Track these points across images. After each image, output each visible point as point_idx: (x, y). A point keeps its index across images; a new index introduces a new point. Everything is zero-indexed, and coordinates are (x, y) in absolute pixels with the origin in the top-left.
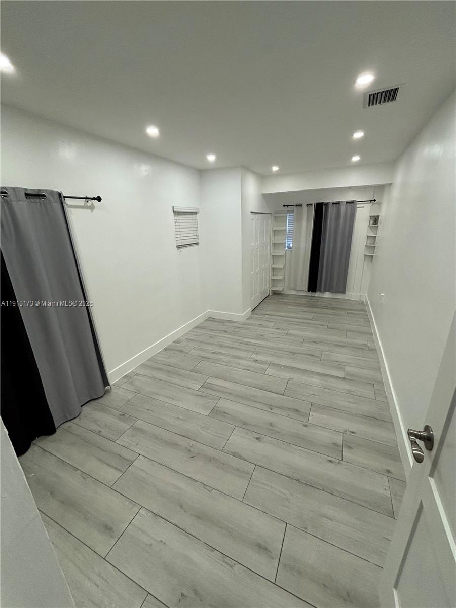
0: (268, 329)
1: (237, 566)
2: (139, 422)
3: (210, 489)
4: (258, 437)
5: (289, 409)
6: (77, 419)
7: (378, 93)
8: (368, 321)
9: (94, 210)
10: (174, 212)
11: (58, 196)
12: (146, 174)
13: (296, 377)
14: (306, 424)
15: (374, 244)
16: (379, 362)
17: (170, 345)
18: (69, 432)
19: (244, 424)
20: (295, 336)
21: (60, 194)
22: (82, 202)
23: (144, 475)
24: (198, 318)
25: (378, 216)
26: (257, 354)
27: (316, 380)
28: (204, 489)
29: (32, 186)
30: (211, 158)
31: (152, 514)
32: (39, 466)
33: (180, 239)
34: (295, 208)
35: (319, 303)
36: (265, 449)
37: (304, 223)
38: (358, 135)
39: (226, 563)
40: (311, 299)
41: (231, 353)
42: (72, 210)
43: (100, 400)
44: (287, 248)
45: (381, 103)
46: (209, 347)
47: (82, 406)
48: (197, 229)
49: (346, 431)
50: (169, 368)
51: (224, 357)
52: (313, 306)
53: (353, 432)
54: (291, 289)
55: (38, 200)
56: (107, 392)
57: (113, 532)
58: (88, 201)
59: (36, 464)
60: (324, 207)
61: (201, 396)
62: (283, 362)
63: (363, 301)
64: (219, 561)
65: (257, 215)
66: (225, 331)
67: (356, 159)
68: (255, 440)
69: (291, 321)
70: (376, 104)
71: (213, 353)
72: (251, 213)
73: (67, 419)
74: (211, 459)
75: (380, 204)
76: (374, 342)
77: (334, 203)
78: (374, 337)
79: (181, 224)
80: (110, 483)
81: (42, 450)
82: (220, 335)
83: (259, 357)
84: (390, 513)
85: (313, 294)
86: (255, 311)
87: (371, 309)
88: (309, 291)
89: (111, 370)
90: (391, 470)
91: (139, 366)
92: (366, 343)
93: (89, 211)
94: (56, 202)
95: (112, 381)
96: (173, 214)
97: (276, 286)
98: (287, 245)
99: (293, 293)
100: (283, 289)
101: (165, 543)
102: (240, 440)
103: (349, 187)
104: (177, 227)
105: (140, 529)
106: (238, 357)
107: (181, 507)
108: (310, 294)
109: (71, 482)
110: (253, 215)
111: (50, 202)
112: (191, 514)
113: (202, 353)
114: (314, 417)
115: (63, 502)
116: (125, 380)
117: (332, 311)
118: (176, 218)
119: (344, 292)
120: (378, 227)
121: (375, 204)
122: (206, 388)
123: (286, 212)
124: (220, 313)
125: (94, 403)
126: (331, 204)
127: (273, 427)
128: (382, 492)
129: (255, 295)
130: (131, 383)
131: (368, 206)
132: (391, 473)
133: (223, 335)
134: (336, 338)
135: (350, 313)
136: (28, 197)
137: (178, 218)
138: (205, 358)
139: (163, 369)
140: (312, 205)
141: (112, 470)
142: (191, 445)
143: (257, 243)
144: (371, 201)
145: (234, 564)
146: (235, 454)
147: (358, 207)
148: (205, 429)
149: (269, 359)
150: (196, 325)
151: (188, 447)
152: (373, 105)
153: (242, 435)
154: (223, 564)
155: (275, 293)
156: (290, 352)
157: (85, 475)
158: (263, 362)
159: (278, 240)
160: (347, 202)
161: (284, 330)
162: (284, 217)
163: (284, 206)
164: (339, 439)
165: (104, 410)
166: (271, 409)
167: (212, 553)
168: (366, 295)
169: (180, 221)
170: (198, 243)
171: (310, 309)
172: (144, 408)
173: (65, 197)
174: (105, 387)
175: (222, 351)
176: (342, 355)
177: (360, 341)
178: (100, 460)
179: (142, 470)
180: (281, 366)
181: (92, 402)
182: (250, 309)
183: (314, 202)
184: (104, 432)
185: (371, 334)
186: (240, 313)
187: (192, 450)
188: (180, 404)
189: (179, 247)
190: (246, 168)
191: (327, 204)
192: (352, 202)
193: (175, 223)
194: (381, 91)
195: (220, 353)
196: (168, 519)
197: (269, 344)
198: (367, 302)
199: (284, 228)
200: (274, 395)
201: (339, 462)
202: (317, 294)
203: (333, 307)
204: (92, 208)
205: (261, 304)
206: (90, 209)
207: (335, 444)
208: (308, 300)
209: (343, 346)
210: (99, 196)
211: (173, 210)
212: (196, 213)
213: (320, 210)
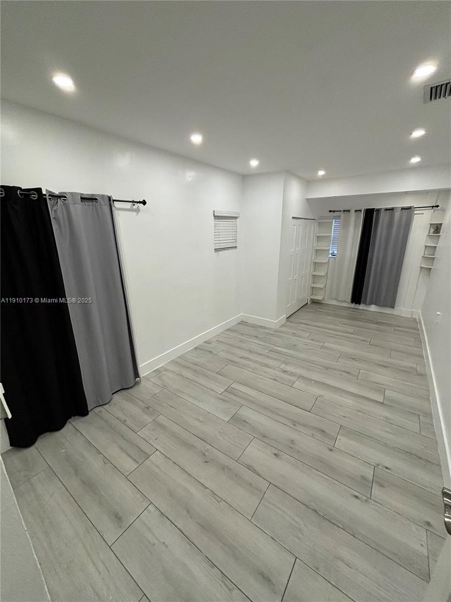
0: (302, 339)
1: (236, 591)
2: (161, 417)
3: (219, 499)
4: (276, 453)
5: (315, 428)
6: (107, 405)
7: (442, 85)
8: (419, 342)
9: (139, 213)
10: (214, 216)
11: (108, 200)
12: (190, 179)
13: (327, 395)
14: (331, 447)
15: (434, 255)
16: (428, 390)
17: (201, 345)
18: (99, 416)
19: (264, 437)
20: (331, 349)
21: (110, 198)
22: (129, 205)
23: (158, 471)
24: (231, 320)
25: (441, 224)
26: (286, 364)
27: (348, 401)
28: (212, 498)
29: (87, 191)
30: (254, 163)
31: (159, 513)
32: (70, 443)
33: (218, 242)
34: (342, 214)
35: (363, 316)
36: (282, 468)
37: (351, 229)
38: (418, 133)
39: (225, 584)
40: (354, 312)
41: (259, 360)
42: (120, 212)
43: (130, 390)
44: (330, 256)
45: (446, 97)
46: (238, 352)
47: (113, 394)
48: (236, 233)
49: (378, 465)
50: (198, 368)
51: (252, 364)
52: (356, 319)
53: (387, 468)
54: (332, 299)
55: (91, 203)
56: (136, 384)
57: (122, 522)
58: (134, 205)
59: (68, 442)
60: (375, 213)
61: (224, 400)
62: (314, 376)
63: (416, 319)
64: (218, 581)
65: (299, 221)
66: (256, 337)
67: (416, 160)
68: (273, 456)
69: (328, 333)
70: (440, 98)
71: (241, 357)
72: (293, 218)
73: (99, 403)
74: (224, 468)
75: (444, 210)
76: (424, 366)
77: (386, 210)
78: (425, 360)
79: (220, 228)
80: (126, 472)
81: (75, 429)
82: (251, 340)
83: (289, 368)
84: (424, 576)
85: (357, 306)
86: (291, 319)
87: (424, 328)
88: (352, 302)
89: (142, 363)
90: (431, 523)
91: (168, 362)
92: (415, 366)
93: (135, 213)
94: (105, 205)
95: (143, 373)
96: (213, 218)
97: (315, 295)
98: (331, 252)
99: (334, 303)
100: (323, 299)
101: (167, 546)
102: (257, 453)
103: (405, 192)
104: (216, 231)
105: (145, 525)
106: (267, 366)
107: (188, 512)
108: (353, 305)
109: (94, 465)
110: (295, 221)
111: (101, 205)
112: (198, 523)
113: (230, 357)
114: (343, 442)
115: (83, 482)
116: (155, 374)
117: (377, 326)
118: (216, 222)
119: (393, 307)
120: (439, 236)
121: (438, 210)
122: (229, 392)
123: (332, 218)
124: (255, 318)
125: (124, 392)
126: (382, 212)
127: (294, 444)
128: (417, 547)
129: (291, 303)
130: (159, 378)
131: (428, 213)
132: (431, 526)
133: (253, 340)
134: (377, 357)
135: (398, 330)
136: (83, 200)
137: (218, 222)
138: (232, 361)
139: (190, 368)
140: (361, 211)
141: (129, 460)
142: (206, 449)
143: (297, 249)
144: (433, 207)
145: (233, 588)
146: (249, 467)
147: (416, 214)
148: (222, 435)
149: (299, 371)
150: (228, 327)
151: (203, 450)
152: (435, 98)
153: (259, 448)
154: (221, 584)
155: (315, 302)
156: (324, 367)
157: (106, 460)
158: (292, 374)
159: (322, 246)
160: (403, 209)
161: (318, 341)
162: (329, 222)
163: (330, 211)
164: (369, 473)
165: (131, 400)
166: (295, 425)
167: (213, 570)
168: (420, 311)
169: (220, 225)
170: (236, 247)
171: (350, 321)
172: (167, 404)
173: (114, 201)
174: (136, 379)
175: (251, 356)
176: (383, 377)
177: (407, 363)
178: (121, 448)
179: (157, 466)
180: (312, 380)
181: (122, 391)
182: (285, 316)
183: (363, 208)
184: (129, 422)
185: (421, 356)
186: (273, 319)
187: (207, 454)
188: (201, 405)
189: (216, 250)
190: (290, 173)
191: (378, 210)
192: (409, 208)
193: (215, 227)
194: (445, 82)
195: (248, 358)
196: (173, 521)
197: (302, 355)
198: (420, 319)
199: (328, 235)
200: (300, 411)
201: (366, 500)
202: (362, 307)
203: (377, 321)
204: (138, 210)
205: (298, 312)
206: (135, 212)
207: (363, 478)
208: (351, 312)
209: (386, 367)
210: (144, 200)
211: (214, 214)
212: (236, 218)
213: (370, 216)
